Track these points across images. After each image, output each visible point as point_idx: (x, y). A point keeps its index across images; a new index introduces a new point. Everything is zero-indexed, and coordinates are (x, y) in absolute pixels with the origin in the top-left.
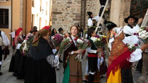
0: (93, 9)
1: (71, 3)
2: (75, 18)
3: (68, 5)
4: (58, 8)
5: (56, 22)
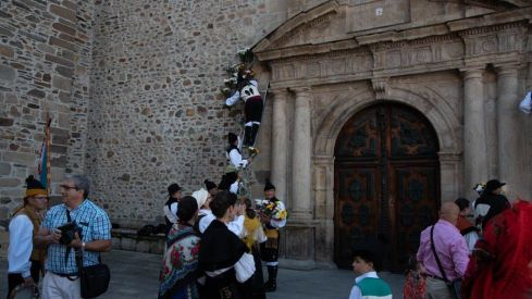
0: (83, 120)
1: (42, 95)
2: (51, 143)
3: (31, 99)
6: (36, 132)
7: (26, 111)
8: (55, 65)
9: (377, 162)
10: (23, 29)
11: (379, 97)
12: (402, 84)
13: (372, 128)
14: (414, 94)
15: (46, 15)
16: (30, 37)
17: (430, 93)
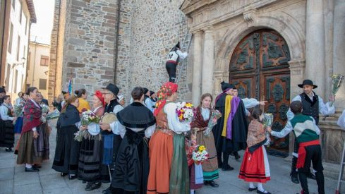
0: (127, 63)
1: (99, 51)
2: (104, 74)
4: (78, 57)
6: (97, 69)
7: (91, 60)
8: (105, 36)
9: (254, 73)
10: (89, 21)
11: (250, 25)
12: (266, 13)
13: (250, 49)
14: (274, 18)
15: (100, 13)
16: (92, 24)
17: (285, 15)
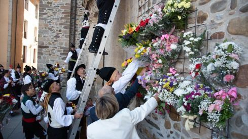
1: (58, 37)
2: (62, 52)
3: (55, 39)
4: (44, 42)
5: (42, 56)
6: (57, 49)
7: (53, 43)
8: (63, 26)
10: (51, 17)
15: (59, 10)
16: (54, 19)
